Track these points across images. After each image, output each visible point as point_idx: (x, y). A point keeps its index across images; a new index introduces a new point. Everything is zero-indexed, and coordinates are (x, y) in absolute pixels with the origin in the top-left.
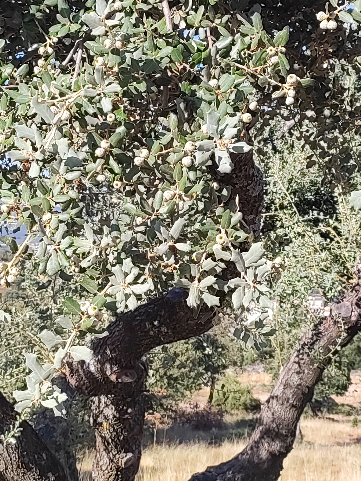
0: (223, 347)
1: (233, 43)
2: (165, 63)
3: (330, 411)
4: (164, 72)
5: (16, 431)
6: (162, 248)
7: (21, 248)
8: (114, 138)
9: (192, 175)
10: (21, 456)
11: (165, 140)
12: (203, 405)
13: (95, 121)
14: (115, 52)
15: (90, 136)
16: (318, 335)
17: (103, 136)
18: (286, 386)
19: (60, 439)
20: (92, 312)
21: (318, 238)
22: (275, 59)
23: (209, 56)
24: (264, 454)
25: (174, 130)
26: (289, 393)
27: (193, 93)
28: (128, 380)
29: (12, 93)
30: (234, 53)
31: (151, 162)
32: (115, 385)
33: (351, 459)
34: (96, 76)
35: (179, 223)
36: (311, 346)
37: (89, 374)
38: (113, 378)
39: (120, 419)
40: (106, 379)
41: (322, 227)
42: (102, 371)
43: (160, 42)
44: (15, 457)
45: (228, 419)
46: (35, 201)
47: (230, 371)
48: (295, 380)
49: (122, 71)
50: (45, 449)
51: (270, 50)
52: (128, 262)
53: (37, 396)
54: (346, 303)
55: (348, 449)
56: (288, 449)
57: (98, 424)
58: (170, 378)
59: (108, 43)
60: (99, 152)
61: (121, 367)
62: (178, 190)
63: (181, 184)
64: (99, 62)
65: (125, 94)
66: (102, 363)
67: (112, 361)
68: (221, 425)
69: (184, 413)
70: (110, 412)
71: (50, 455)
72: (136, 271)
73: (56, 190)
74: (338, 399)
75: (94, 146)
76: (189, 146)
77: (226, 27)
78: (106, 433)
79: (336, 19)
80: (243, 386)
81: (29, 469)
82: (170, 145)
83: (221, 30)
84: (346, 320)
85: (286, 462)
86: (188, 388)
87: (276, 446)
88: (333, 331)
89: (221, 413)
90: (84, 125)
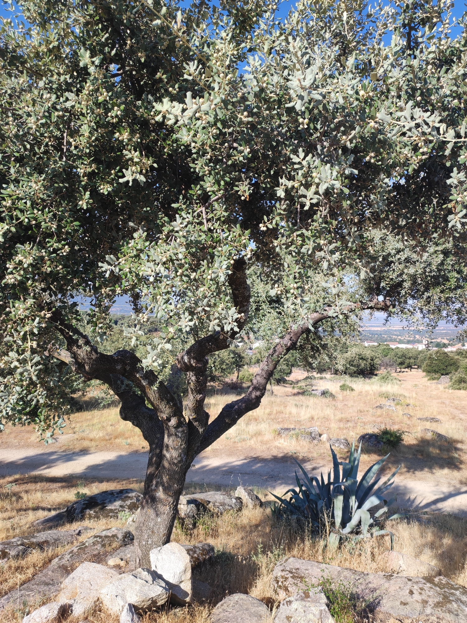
0: (243, 358)
1: (230, 235)
2: (203, 242)
3: (284, 383)
4: (203, 244)
5: (157, 384)
6: (200, 309)
7: (149, 309)
8: (184, 269)
9: (211, 282)
10: (160, 395)
11: (202, 269)
12: (235, 380)
13: (178, 262)
14: (184, 237)
15: (175, 268)
16: (275, 351)
17: (180, 268)
18: (262, 370)
19: (175, 389)
20: (173, 331)
21: (276, 314)
22: (244, 241)
23: (220, 240)
24: (253, 396)
25: (206, 266)
26: (264, 373)
27: (213, 253)
28: (199, 365)
29: (148, 252)
30: (229, 239)
31: (197, 277)
32: (195, 367)
33: (291, 402)
34: (177, 246)
35: (206, 300)
36: (273, 355)
37: (185, 363)
38: (194, 365)
39: (197, 381)
40: (191, 365)
41: (277, 310)
42: (190, 362)
43: (202, 234)
44: (157, 395)
45: (244, 385)
46: (155, 292)
47: (246, 367)
48: (266, 368)
49: (187, 244)
50: (169, 393)
51: (243, 238)
52: (187, 314)
53: (151, 361)
54: (286, 339)
55: (290, 398)
56: (263, 395)
57: (189, 383)
58: (222, 369)
59: (181, 233)
60: (178, 274)
61: (197, 360)
62: (206, 288)
63: (207, 285)
64: (178, 240)
65: (189, 253)
66: (189, 359)
67: (194, 358)
68: (241, 388)
69: (227, 383)
70: (193, 378)
71: (171, 395)
72: (190, 317)
73: (163, 287)
74: (287, 379)
75: (177, 272)
76: (210, 272)
77: (227, 229)
78: (192, 387)
79: (267, 227)
80: (251, 373)
81: (163, 400)
82: (204, 271)
83: (226, 230)
84: (286, 345)
85: (262, 400)
86: (229, 373)
87: (258, 393)
88: (281, 349)
89: (242, 383)
90: (173, 264)
